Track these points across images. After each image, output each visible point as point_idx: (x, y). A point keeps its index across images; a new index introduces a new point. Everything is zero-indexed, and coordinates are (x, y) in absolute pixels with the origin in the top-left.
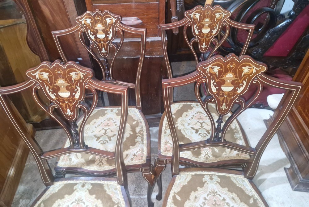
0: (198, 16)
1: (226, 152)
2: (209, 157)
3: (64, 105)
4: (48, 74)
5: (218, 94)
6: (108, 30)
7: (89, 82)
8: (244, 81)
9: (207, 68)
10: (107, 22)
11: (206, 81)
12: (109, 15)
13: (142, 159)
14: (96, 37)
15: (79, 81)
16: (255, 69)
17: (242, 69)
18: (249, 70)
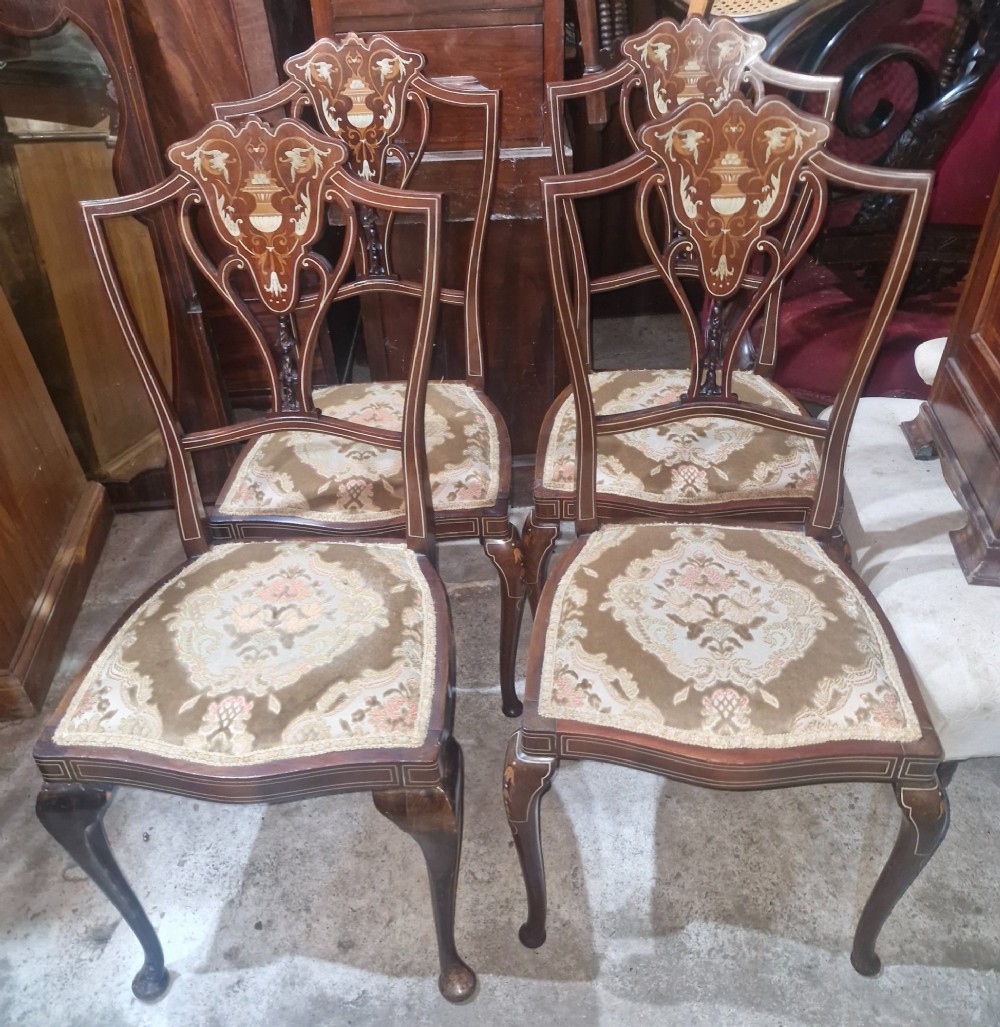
0: (662, 52)
1: (752, 479)
2: (698, 490)
3: (262, 259)
4: (226, 155)
5: (703, 224)
6: (381, 98)
7: (338, 178)
8: (773, 177)
9: (665, 136)
10: (379, 73)
11: (667, 178)
12: (388, 50)
13: (482, 497)
14: (345, 124)
15: (308, 176)
16: (802, 136)
17: (765, 137)
18: (784, 138)
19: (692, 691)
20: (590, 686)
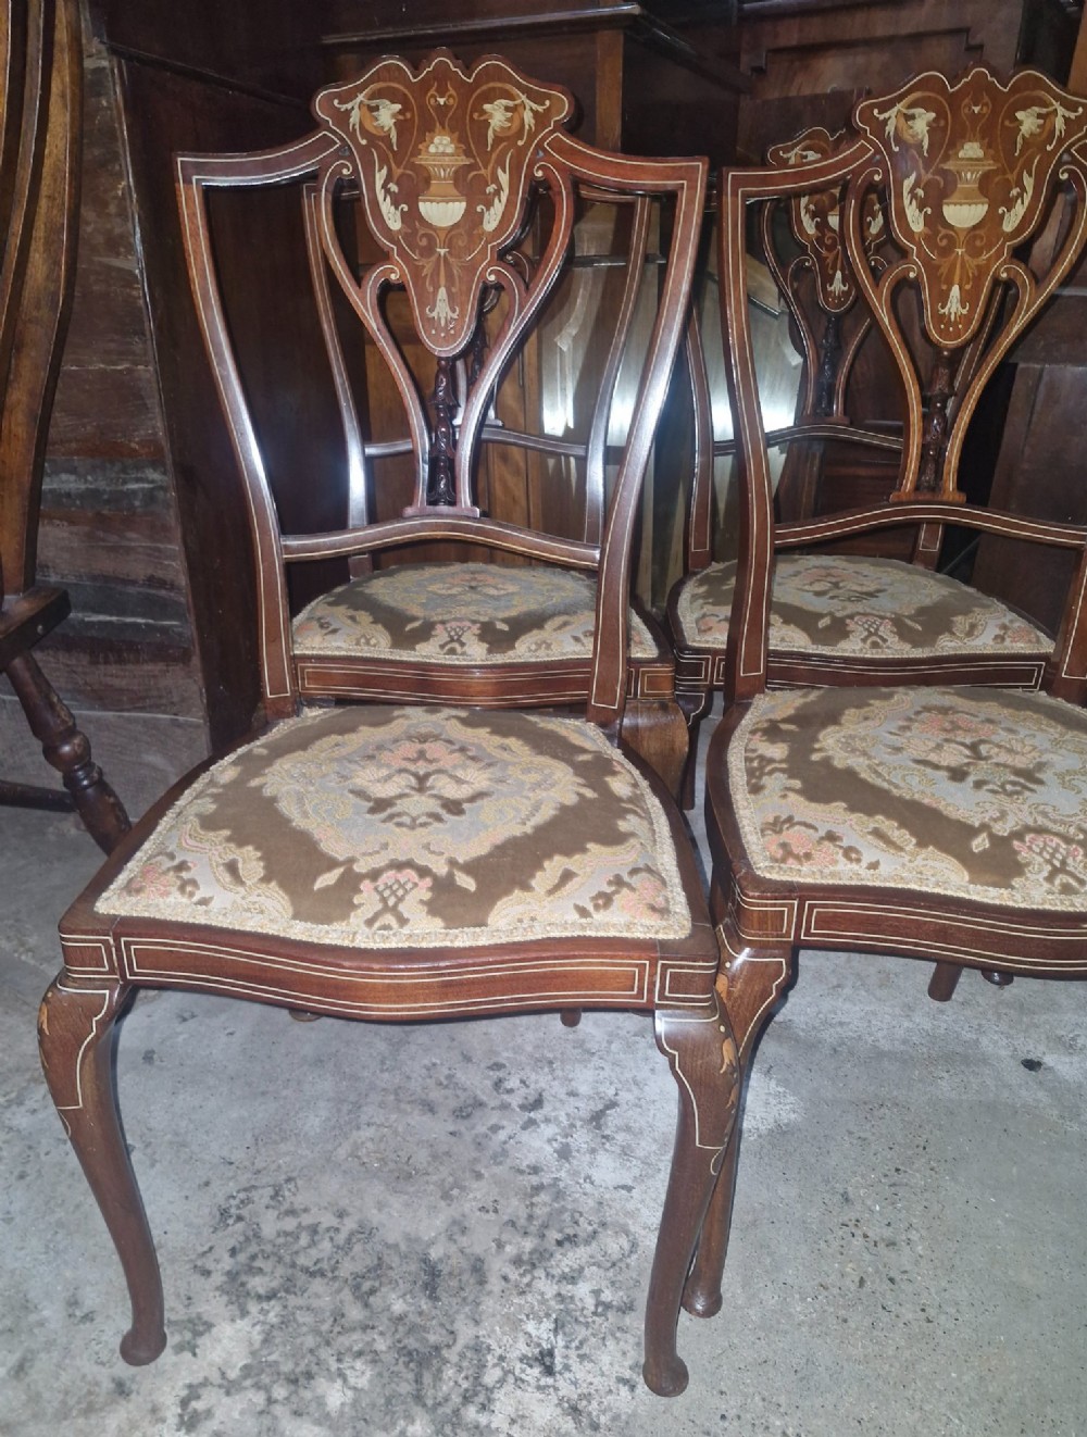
17: (483, 112)
18: (509, 114)
19: (349, 871)
20: (188, 869)
